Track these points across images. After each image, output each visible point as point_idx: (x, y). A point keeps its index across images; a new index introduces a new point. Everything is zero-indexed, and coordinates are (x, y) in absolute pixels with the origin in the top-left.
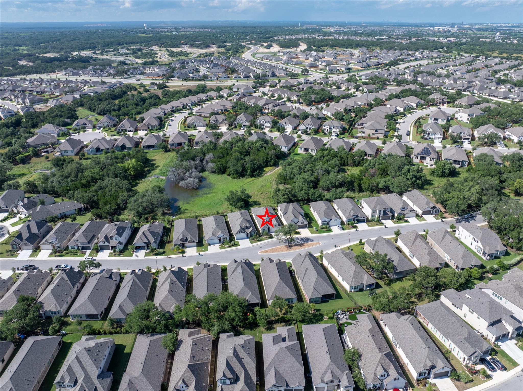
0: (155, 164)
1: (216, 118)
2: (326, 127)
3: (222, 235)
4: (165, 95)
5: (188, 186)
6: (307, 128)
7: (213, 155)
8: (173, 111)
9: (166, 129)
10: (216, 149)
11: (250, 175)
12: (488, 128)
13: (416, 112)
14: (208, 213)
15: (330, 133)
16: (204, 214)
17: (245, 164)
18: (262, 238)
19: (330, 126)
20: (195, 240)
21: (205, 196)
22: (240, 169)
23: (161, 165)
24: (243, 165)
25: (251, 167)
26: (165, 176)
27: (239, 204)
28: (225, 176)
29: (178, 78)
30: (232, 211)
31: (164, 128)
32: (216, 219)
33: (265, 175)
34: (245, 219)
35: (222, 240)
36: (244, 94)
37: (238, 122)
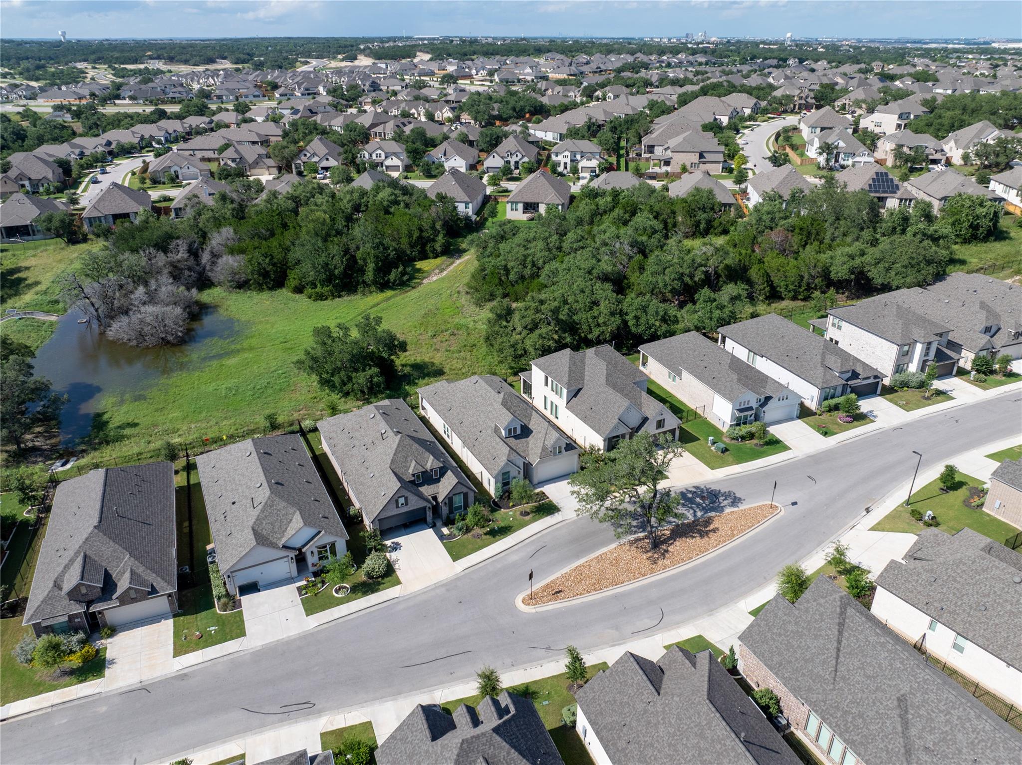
0: (25, 279)
1: (237, 151)
2: (560, 158)
3: (310, 532)
4: (91, 128)
5: (141, 335)
6: (508, 162)
7: (235, 232)
8: (111, 153)
9: (84, 190)
10: (243, 218)
11: (375, 283)
12: (981, 131)
13: (759, 125)
14: (227, 427)
15: (575, 170)
16: (210, 435)
17: (353, 247)
18: (505, 515)
19: (574, 154)
20: (159, 584)
21: (215, 363)
22: (339, 265)
23: (46, 280)
24: (346, 251)
25: (376, 257)
26: (56, 311)
27: (361, 378)
28: (285, 293)
29: (132, 98)
30: (334, 410)
31: (77, 188)
32: (265, 455)
33: (425, 281)
34: (413, 438)
35: (311, 559)
36: (310, 110)
37: (304, 159)
